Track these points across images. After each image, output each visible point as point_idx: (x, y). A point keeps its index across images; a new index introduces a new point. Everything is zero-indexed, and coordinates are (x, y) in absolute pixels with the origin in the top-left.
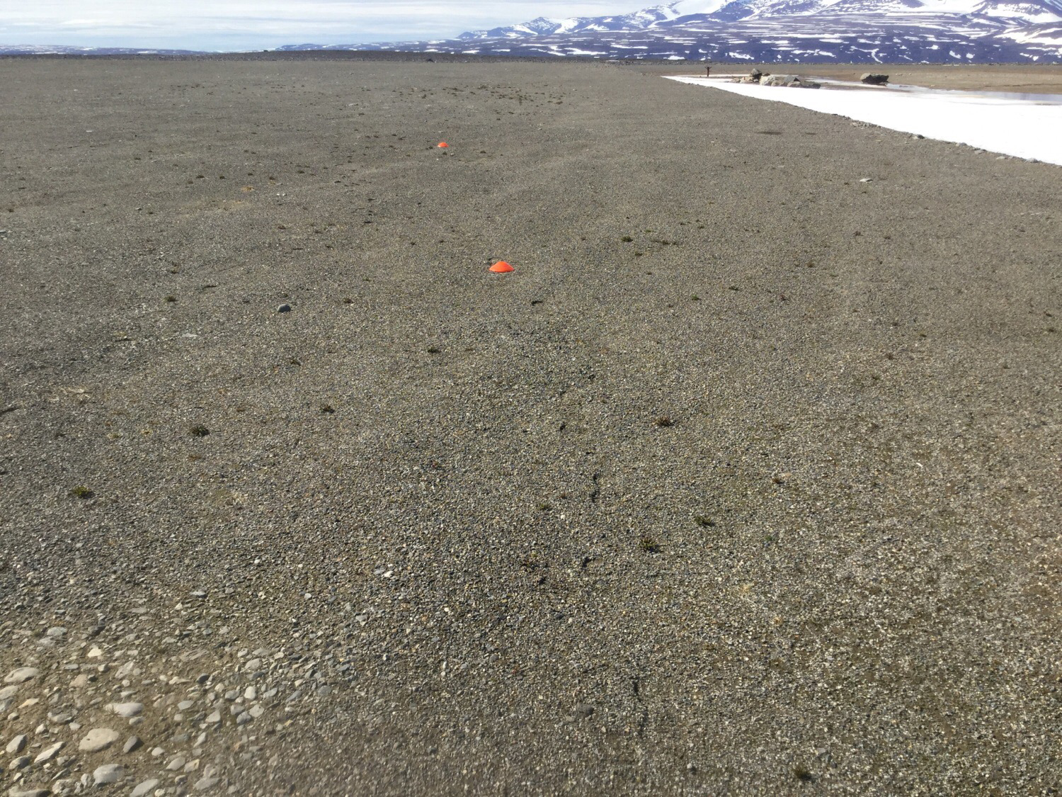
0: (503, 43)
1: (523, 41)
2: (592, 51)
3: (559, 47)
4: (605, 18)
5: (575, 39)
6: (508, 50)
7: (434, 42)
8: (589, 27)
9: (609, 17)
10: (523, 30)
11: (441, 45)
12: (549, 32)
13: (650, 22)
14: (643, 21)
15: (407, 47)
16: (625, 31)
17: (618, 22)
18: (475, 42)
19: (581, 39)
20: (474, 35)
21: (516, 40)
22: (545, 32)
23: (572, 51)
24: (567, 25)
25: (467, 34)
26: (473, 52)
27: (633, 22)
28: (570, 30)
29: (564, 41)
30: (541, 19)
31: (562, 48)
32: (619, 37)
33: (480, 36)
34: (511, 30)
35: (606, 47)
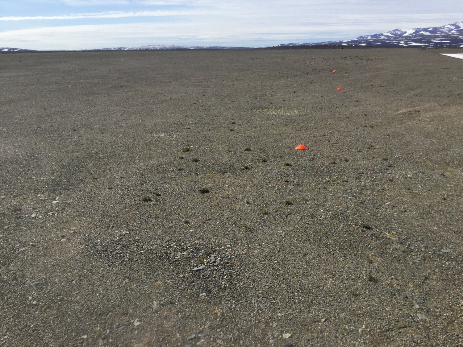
0: (377, 41)
1: (387, 40)
2: (421, 43)
3: (405, 42)
4: (429, 28)
5: (413, 38)
6: (380, 44)
7: (346, 41)
8: (420, 33)
9: (431, 28)
10: (388, 35)
11: (349, 42)
12: (400, 35)
13: (452, 30)
14: (448, 29)
15: (333, 43)
16: (439, 34)
17: (435, 30)
18: (365, 40)
19: (415, 38)
20: (365, 37)
21: (384, 39)
22: (398, 35)
23: (411, 43)
24: (410, 32)
25: (361, 37)
26: (363, 45)
27: (443, 30)
28: (411, 34)
29: (408, 39)
30: (397, 30)
31: (406, 42)
32: (435, 37)
33: (367, 38)
34: (382, 35)
35: (429, 41)
